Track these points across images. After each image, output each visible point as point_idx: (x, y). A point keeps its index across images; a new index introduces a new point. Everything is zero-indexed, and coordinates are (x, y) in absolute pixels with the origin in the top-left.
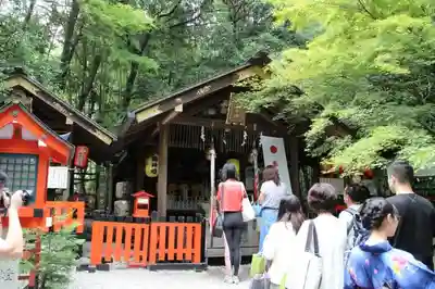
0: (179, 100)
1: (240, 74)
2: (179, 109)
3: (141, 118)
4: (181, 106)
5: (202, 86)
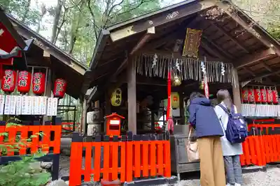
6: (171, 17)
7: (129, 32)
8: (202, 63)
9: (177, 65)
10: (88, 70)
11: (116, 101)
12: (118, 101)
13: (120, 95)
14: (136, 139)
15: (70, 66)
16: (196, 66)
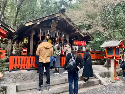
0: (38, 20)
1: (56, 15)
2: (39, 23)
3: (27, 25)
4: (39, 22)
5: (45, 17)
6: (45, 19)
7: (31, 24)
8: (57, 32)
9: (48, 32)
10: (16, 31)
12: (27, 42)
14: (32, 56)
16: (55, 33)
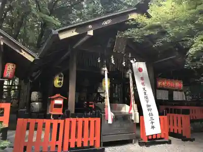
1: (129, 14)
2: (91, 33)
3: (62, 36)
4: (90, 30)
6: (106, 23)
10: (37, 58)
11: (58, 84)
12: (60, 84)
13: (62, 78)
15: (21, 53)
